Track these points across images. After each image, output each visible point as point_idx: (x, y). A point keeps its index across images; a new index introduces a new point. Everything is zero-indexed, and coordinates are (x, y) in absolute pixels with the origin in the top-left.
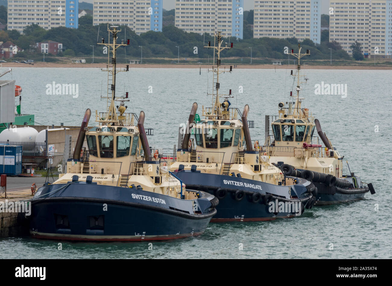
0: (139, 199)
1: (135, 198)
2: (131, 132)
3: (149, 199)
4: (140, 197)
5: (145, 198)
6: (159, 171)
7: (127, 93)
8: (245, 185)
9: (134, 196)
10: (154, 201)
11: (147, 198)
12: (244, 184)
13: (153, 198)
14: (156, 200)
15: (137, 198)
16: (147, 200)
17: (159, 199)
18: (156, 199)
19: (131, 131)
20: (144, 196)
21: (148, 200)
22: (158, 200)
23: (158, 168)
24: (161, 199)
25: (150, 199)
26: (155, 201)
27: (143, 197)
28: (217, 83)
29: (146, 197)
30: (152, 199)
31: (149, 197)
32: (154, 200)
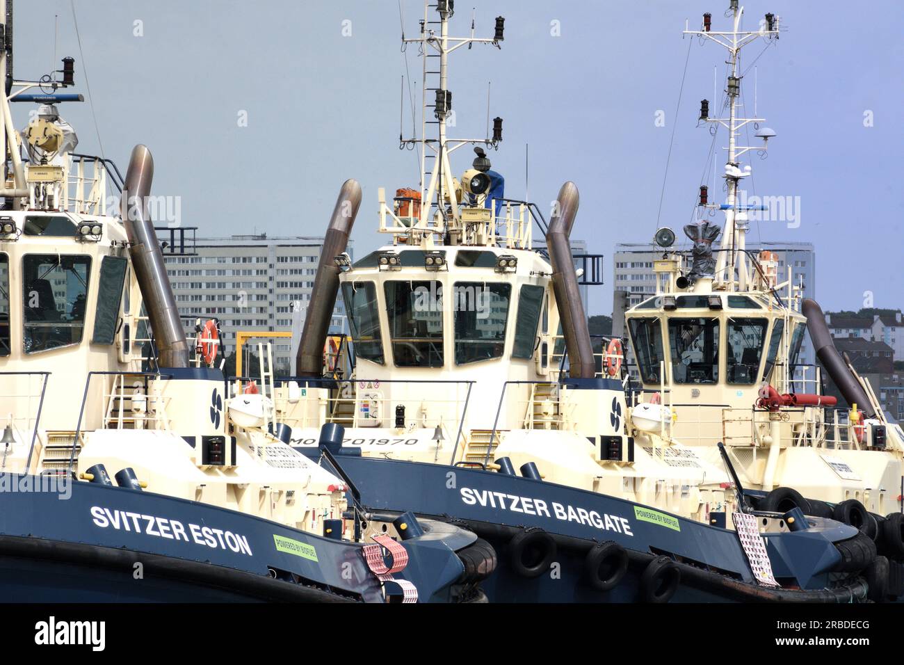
0: (128, 528)
1: (106, 524)
2: (89, 237)
3: (171, 532)
4: (130, 519)
5: (155, 528)
6: (222, 414)
7: (69, 63)
8: (557, 511)
9: (101, 517)
10: (198, 541)
11: (162, 528)
12: (551, 509)
13: (192, 527)
14: (207, 537)
15: (117, 526)
16: (162, 532)
17: (219, 532)
18: (205, 529)
19: (91, 233)
20: (151, 519)
21: (170, 536)
22: (215, 535)
23: (217, 401)
24: (228, 534)
25: (176, 531)
26: (203, 538)
27: (143, 524)
28: (439, 92)
29: (160, 520)
30: (188, 531)
31: (173, 523)
32: (195, 535)
